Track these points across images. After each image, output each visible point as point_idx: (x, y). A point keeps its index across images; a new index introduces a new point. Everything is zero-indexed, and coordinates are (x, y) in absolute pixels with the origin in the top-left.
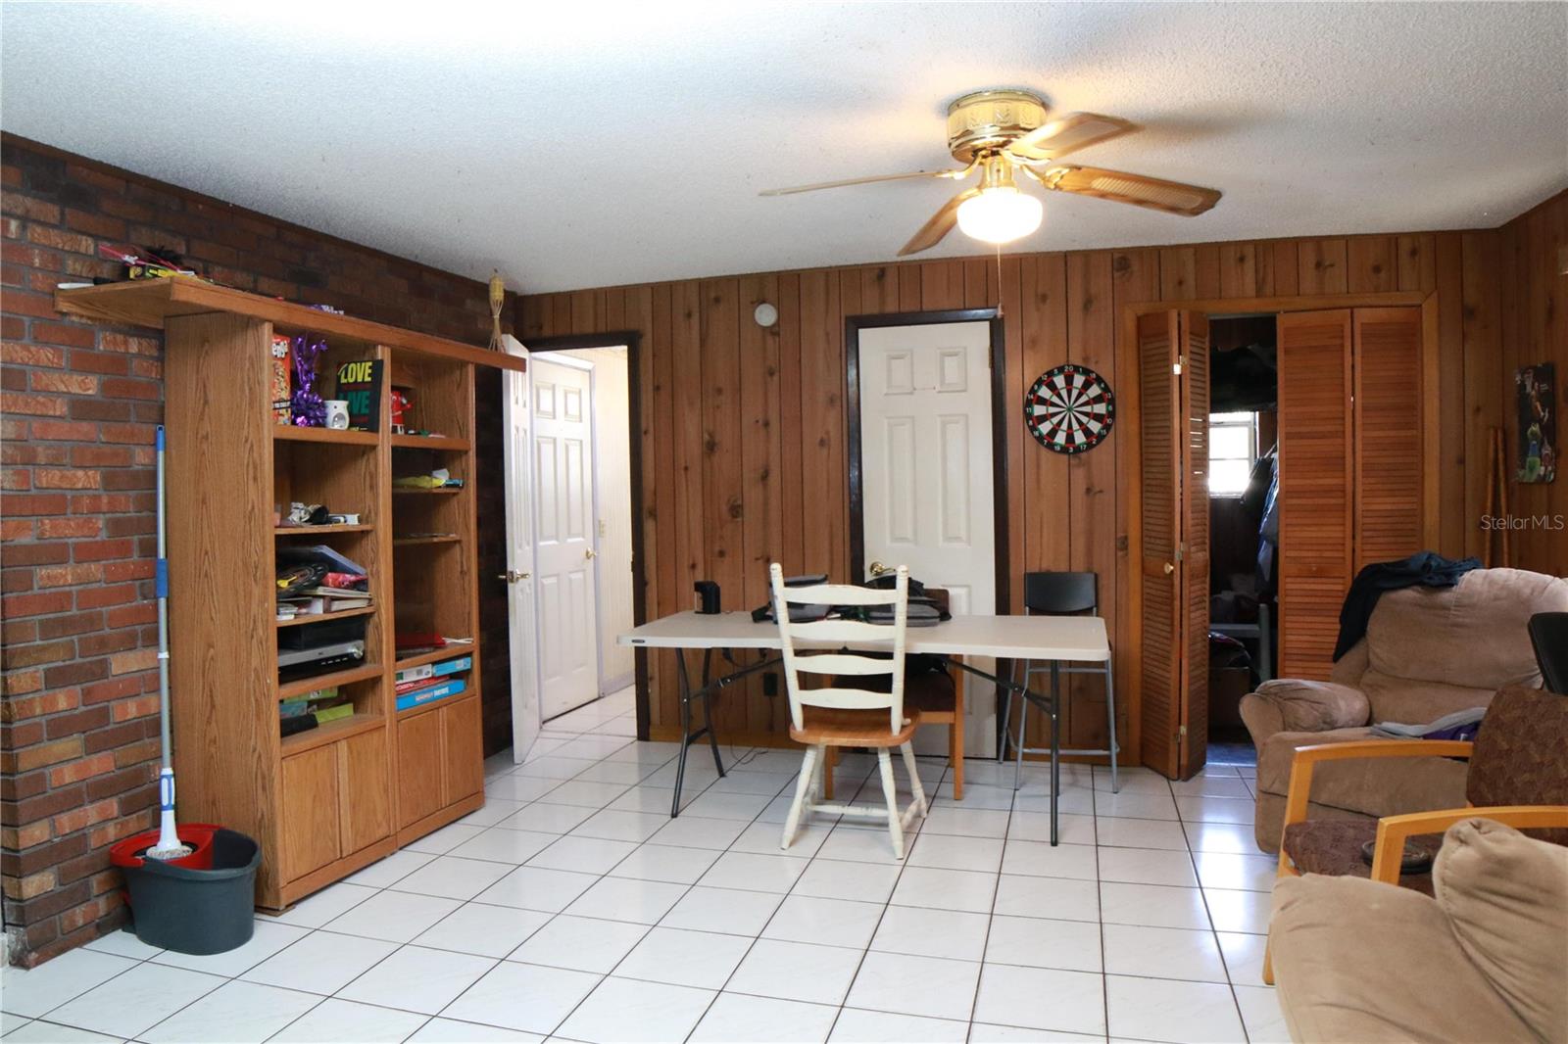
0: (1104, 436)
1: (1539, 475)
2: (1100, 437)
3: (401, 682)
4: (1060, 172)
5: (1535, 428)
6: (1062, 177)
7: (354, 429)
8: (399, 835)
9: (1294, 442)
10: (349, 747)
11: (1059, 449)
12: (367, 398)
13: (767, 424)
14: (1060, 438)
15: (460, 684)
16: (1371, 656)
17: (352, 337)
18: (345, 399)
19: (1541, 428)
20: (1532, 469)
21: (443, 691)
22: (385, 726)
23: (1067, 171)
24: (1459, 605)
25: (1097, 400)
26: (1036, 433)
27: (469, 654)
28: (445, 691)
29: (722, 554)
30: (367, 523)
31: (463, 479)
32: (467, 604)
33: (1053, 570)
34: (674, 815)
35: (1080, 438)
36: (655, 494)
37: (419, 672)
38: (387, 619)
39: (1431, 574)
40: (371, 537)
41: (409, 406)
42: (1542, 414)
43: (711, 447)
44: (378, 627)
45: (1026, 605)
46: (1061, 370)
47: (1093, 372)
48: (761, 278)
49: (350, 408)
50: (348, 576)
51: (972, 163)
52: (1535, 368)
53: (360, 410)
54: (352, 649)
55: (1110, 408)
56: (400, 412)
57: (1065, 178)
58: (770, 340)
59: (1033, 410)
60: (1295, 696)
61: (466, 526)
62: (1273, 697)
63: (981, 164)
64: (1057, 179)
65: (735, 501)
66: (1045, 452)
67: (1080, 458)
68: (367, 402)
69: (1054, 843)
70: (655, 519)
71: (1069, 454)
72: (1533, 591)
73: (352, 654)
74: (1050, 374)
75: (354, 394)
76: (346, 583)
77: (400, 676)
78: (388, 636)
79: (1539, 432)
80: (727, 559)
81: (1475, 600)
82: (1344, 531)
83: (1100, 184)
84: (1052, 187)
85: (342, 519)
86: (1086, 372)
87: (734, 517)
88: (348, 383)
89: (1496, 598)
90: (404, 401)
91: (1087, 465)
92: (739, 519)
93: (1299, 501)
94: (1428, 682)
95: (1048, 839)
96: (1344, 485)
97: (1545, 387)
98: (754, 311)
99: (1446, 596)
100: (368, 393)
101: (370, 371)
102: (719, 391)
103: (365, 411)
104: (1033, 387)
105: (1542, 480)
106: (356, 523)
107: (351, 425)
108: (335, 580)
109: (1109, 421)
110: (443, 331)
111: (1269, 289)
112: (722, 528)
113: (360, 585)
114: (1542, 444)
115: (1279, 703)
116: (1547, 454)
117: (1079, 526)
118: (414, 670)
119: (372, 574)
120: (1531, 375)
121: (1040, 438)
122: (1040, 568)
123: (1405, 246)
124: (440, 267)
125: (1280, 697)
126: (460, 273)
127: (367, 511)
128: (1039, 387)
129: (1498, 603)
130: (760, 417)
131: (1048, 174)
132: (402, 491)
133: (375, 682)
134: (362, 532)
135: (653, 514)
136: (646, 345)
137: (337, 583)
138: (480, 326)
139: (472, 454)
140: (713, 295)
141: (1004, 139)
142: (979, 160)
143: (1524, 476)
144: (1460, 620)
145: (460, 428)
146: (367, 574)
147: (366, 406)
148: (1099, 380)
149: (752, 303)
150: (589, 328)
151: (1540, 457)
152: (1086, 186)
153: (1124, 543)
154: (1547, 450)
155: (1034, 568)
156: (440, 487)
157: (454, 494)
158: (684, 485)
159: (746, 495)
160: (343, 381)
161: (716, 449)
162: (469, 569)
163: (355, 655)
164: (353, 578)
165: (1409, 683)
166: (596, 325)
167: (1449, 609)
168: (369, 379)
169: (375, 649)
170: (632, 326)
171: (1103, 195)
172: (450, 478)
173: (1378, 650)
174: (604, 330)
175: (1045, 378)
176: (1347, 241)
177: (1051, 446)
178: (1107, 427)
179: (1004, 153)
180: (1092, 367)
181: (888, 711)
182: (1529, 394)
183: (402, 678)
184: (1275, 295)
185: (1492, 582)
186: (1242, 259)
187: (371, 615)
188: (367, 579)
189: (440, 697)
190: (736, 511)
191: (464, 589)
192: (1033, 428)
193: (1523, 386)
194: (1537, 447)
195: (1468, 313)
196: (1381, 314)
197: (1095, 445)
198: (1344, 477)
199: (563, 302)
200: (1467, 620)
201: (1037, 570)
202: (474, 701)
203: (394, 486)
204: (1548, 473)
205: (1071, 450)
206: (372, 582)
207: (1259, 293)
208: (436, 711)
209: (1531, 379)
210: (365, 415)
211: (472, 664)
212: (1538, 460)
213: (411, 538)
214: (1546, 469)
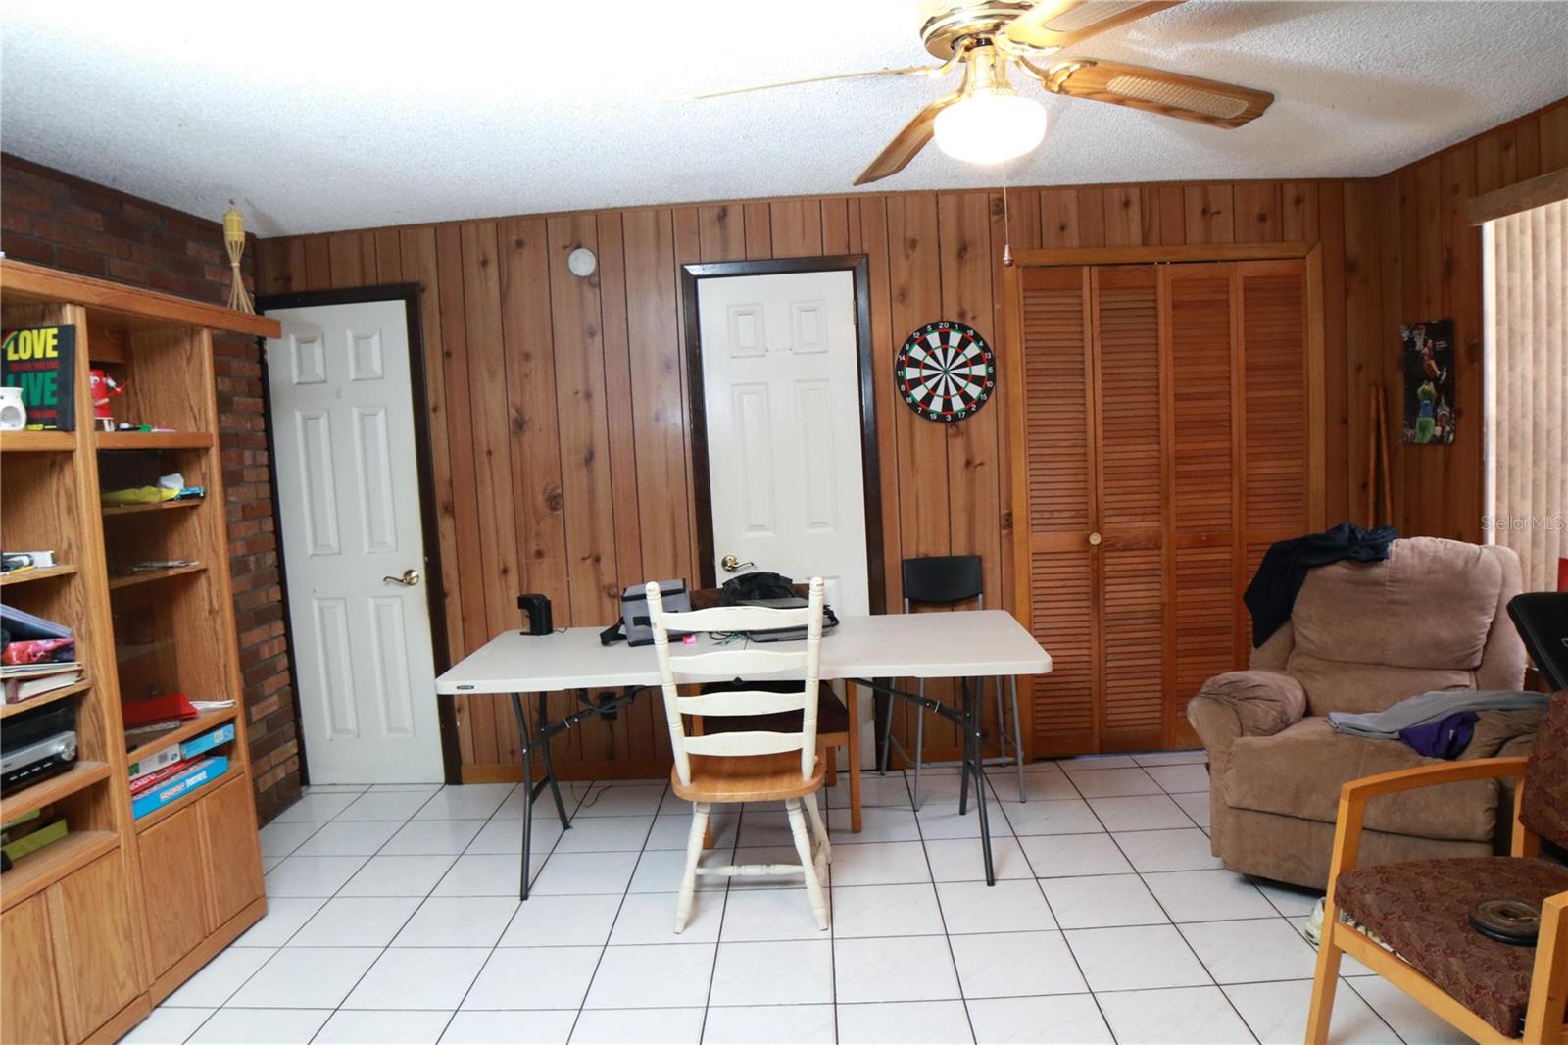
0: (984, 402)
1: (1434, 436)
2: (980, 403)
3: (136, 776)
4: (1067, 68)
5: (1429, 387)
6: (1070, 76)
7: (35, 427)
8: (153, 990)
9: (1182, 404)
10: (67, 893)
11: (935, 417)
12: (53, 381)
13: (588, 396)
14: (936, 405)
15: (218, 763)
16: (1298, 638)
17: (20, 291)
18: (17, 384)
19: (1436, 387)
20: (1423, 430)
21: (197, 777)
22: (118, 847)
23: (1077, 66)
24: (1394, 581)
25: (976, 360)
26: (910, 400)
27: (231, 721)
28: (202, 777)
29: (539, 554)
30: (67, 562)
31: (204, 485)
32: (222, 652)
33: (932, 554)
34: (524, 897)
35: (958, 404)
36: (451, 486)
37: (163, 758)
38: (110, 698)
39: (1357, 548)
40: (76, 582)
41: (118, 390)
42: (1439, 373)
43: (519, 425)
44: (96, 710)
45: (904, 596)
46: (935, 327)
47: (970, 329)
48: (574, 217)
49: (27, 399)
50: (42, 643)
51: (948, 58)
52: (1428, 325)
53: (42, 399)
54: (57, 746)
55: (990, 369)
56: (106, 400)
57: (1073, 76)
58: (589, 293)
59: (904, 373)
60: (1252, 695)
61: (213, 549)
62: (1226, 697)
63: (962, 60)
64: (1063, 78)
65: (555, 488)
66: (919, 421)
67: (958, 427)
68: (54, 387)
69: (991, 882)
70: (454, 517)
71: (946, 422)
72: (1466, 563)
73: (58, 755)
74: (923, 331)
75: (31, 376)
76: (39, 655)
77: (134, 768)
78: (112, 719)
79: (1433, 390)
80: (546, 561)
81: (1409, 574)
82: (1231, 497)
83: (1119, 85)
84: (1056, 89)
85: (26, 560)
86: (963, 329)
87: (553, 509)
88: (20, 361)
89: (1430, 572)
90: (111, 383)
91: (966, 435)
92: (560, 512)
93: (1188, 468)
94: (1367, 664)
95: (983, 877)
96: (1231, 449)
97: (1441, 345)
98: (567, 259)
99: (1378, 572)
100: (54, 375)
101: (55, 342)
102: (527, 356)
103: (50, 401)
104: (904, 347)
105: (1438, 441)
106: (49, 563)
107: (30, 421)
108: (20, 653)
109: (989, 384)
110: (157, 283)
111: (1155, 238)
112: (538, 523)
113: (63, 653)
114: (1437, 403)
115: (1233, 704)
116: (1443, 415)
117: (959, 502)
118: (155, 757)
119: (80, 636)
120: (1424, 331)
121: (914, 406)
122: (917, 555)
123: (1290, 193)
124: (148, 196)
125: (1234, 697)
126: (178, 206)
127: (64, 546)
128: (911, 346)
129: (1434, 576)
130: (580, 387)
131: (1052, 72)
132: (116, 511)
133: (98, 790)
134: (60, 577)
135: (449, 509)
136: (430, 302)
137: (25, 655)
138: (209, 278)
139: (214, 452)
140: (514, 238)
141: (995, 21)
142: (961, 52)
143: (1414, 437)
144: (1396, 597)
145: (195, 417)
146: (72, 635)
147: (53, 394)
148: (977, 338)
149: (565, 248)
150: (354, 281)
151: (1435, 417)
152: (1099, 87)
153: (1008, 520)
154: (1444, 410)
155: (911, 553)
156: (172, 500)
157: (193, 507)
158: (488, 473)
159: (566, 485)
160: (12, 356)
161: (525, 427)
162: (221, 605)
163: (64, 756)
164: (49, 644)
165: (1345, 665)
166: (363, 274)
167: (1384, 585)
168: (55, 354)
169: (94, 741)
170: (410, 277)
171: (1120, 101)
172: (186, 486)
173: (1307, 633)
174: (374, 283)
175: (917, 336)
176: (1233, 186)
177: (926, 414)
178: (987, 391)
179: (997, 39)
180: (969, 323)
181: (798, 753)
182: (1419, 352)
183: (137, 772)
184: (1161, 244)
185: (1421, 554)
186: (1126, 204)
187: (84, 694)
188: (73, 643)
189: (194, 788)
190: (555, 502)
191: (216, 634)
192: (906, 394)
193: (1411, 342)
194: (1430, 408)
195: (1350, 266)
196: (1264, 267)
197: (974, 412)
198: (1230, 441)
199: (320, 246)
200: (1405, 597)
201: (914, 557)
202: (243, 779)
203: (104, 504)
204: (1445, 434)
205: (949, 418)
206: (81, 648)
207: (1145, 241)
208: (191, 809)
209: (1423, 336)
210: (50, 407)
211: (235, 734)
212: (1432, 420)
213: (133, 574)
214: (1443, 429)
